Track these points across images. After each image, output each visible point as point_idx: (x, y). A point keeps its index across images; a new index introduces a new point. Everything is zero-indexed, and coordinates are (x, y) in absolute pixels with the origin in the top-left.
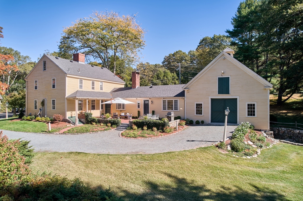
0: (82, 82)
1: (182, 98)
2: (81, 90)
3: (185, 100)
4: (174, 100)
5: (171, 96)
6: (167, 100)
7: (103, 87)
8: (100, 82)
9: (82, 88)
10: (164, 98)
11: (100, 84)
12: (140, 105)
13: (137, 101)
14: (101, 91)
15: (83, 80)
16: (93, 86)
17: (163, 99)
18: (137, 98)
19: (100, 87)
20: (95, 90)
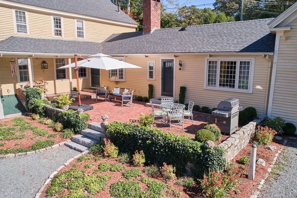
0: (25, 17)
1: (265, 56)
2: (22, 35)
3: (275, 60)
4: (238, 60)
5: (232, 49)
6: (219, 60)
7: (84, 31)
8: (76, 20)
9: (26, 32)
10: (211, 56)
11: (76, 24)
12: (154, 70)
13: (148, 62)
14: (80, 39)
15: (26, 13)
16: (59, 29)
17: (208, 58)
18: (147, 55)
19: (76, 30)
20: (64, 37)
